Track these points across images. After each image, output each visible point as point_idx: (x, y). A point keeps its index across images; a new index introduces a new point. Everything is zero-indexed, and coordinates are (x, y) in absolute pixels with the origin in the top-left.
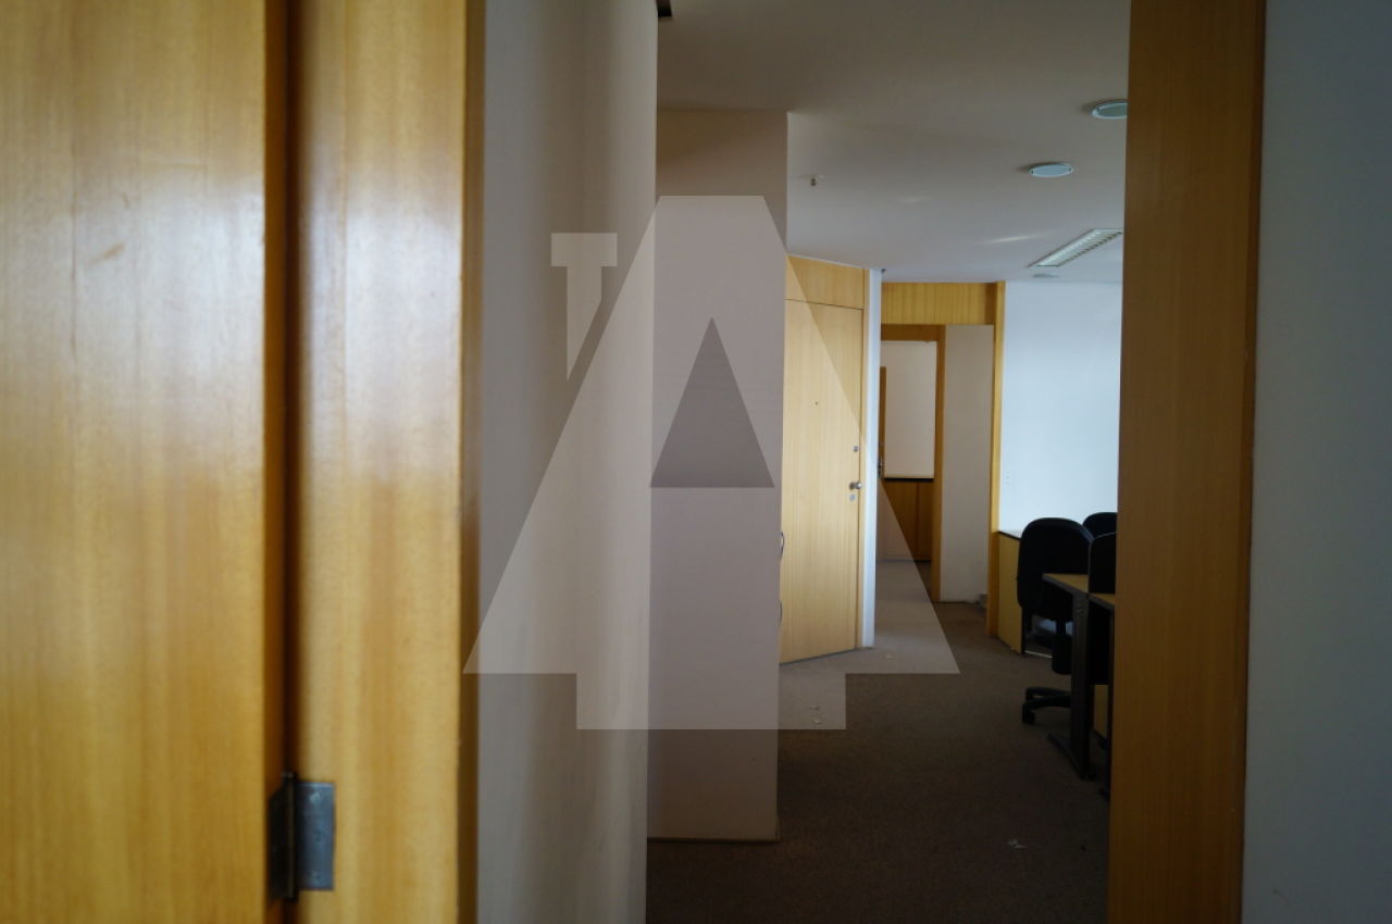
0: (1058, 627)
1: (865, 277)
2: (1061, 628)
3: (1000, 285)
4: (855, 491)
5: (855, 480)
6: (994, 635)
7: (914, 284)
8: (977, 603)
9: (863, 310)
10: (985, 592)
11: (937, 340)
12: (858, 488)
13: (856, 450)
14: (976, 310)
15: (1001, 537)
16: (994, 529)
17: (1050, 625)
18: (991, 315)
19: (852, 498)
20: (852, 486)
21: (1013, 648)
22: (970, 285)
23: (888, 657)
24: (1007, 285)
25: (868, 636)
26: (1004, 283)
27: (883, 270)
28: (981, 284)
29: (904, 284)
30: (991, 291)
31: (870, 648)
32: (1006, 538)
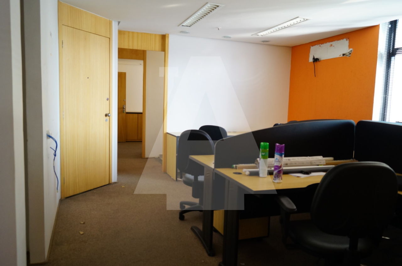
0: (195, 178)
1: (110, 23)
2: (196, 178)
3: (167, 35)
4: (108, 117)
5: (108, 112)
6: (165, 172)
7: (133, 33)
8: (159, 157)
9: (110, 38)
10: (162, 153)
11: (143, 60)
12: (109, 116)
13: (107, 100)
14: (157, 45)
15: (168, 135)
16: (165, 132)
17: (191, 177)
18: (164, 48)
19: (106, 120)
20: (106, 115)
21: (172, 178)
22: (155, 35)
23: (123, 186)
24: (170, 36)
25: (114, 177)
26: (168, 34)
27: (119, 23)
28: (160, 35)
29: (129, 32)
30: (164, 38)
31: (115, 183)
32: (170, 135)
